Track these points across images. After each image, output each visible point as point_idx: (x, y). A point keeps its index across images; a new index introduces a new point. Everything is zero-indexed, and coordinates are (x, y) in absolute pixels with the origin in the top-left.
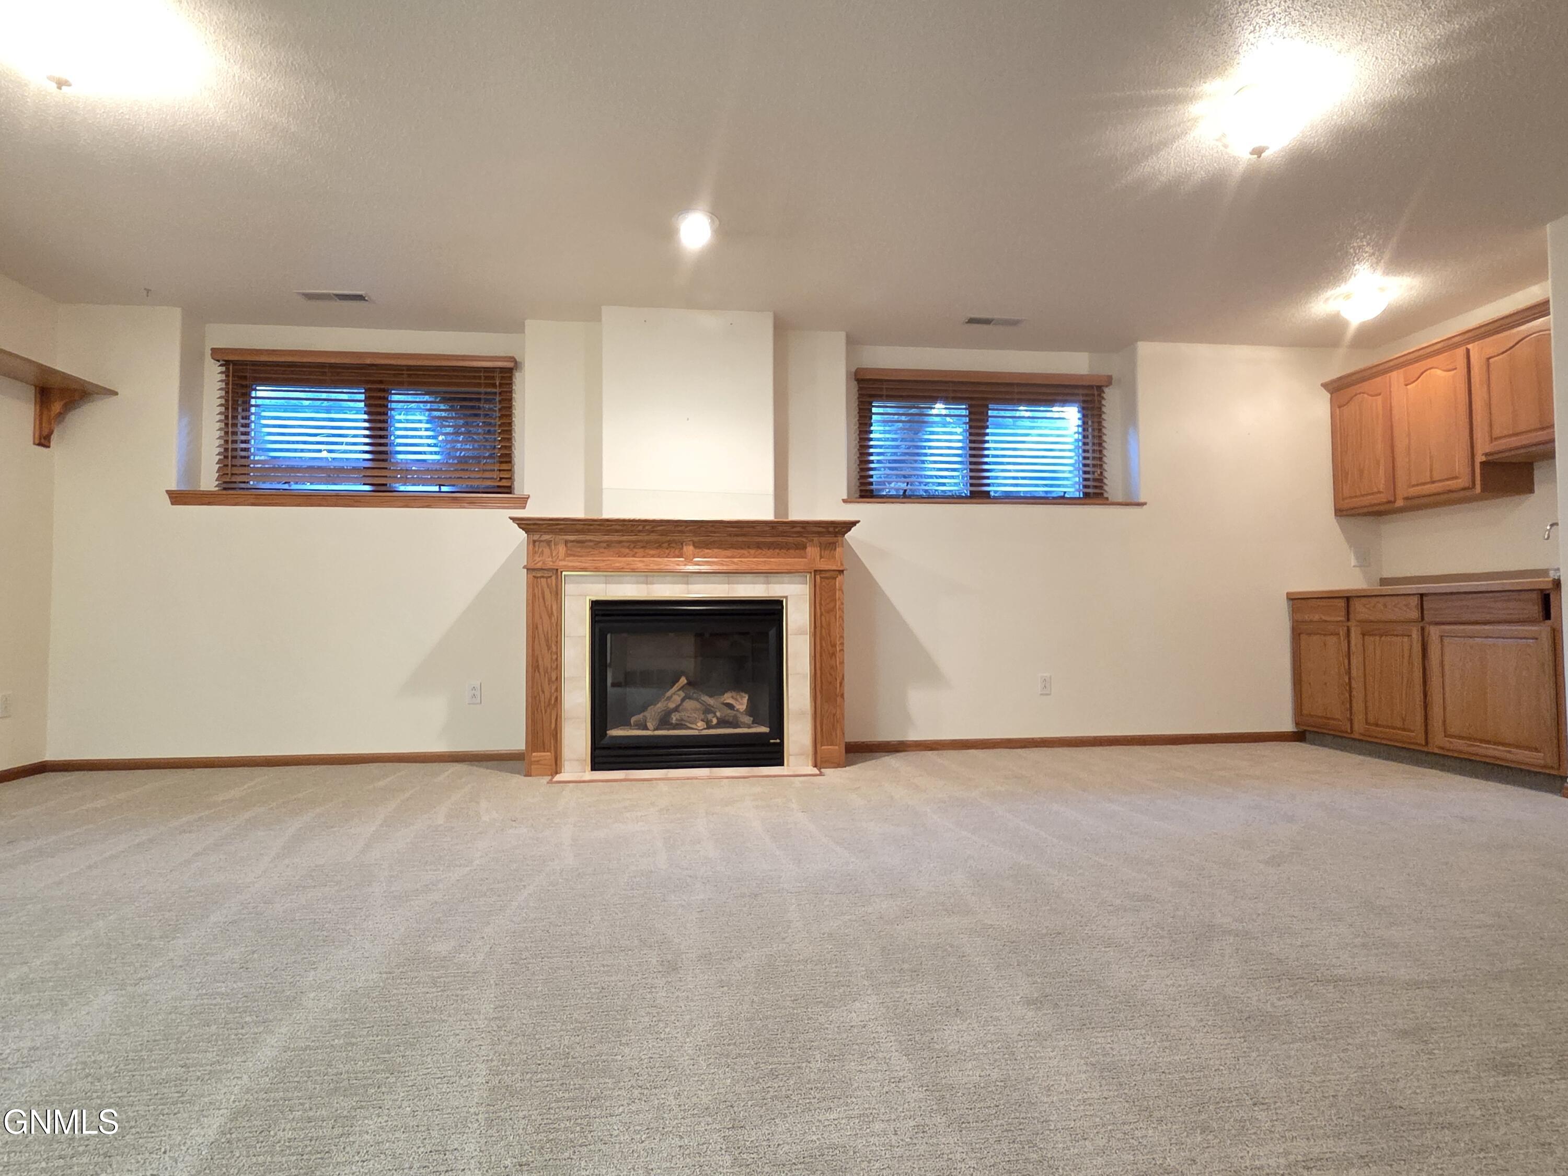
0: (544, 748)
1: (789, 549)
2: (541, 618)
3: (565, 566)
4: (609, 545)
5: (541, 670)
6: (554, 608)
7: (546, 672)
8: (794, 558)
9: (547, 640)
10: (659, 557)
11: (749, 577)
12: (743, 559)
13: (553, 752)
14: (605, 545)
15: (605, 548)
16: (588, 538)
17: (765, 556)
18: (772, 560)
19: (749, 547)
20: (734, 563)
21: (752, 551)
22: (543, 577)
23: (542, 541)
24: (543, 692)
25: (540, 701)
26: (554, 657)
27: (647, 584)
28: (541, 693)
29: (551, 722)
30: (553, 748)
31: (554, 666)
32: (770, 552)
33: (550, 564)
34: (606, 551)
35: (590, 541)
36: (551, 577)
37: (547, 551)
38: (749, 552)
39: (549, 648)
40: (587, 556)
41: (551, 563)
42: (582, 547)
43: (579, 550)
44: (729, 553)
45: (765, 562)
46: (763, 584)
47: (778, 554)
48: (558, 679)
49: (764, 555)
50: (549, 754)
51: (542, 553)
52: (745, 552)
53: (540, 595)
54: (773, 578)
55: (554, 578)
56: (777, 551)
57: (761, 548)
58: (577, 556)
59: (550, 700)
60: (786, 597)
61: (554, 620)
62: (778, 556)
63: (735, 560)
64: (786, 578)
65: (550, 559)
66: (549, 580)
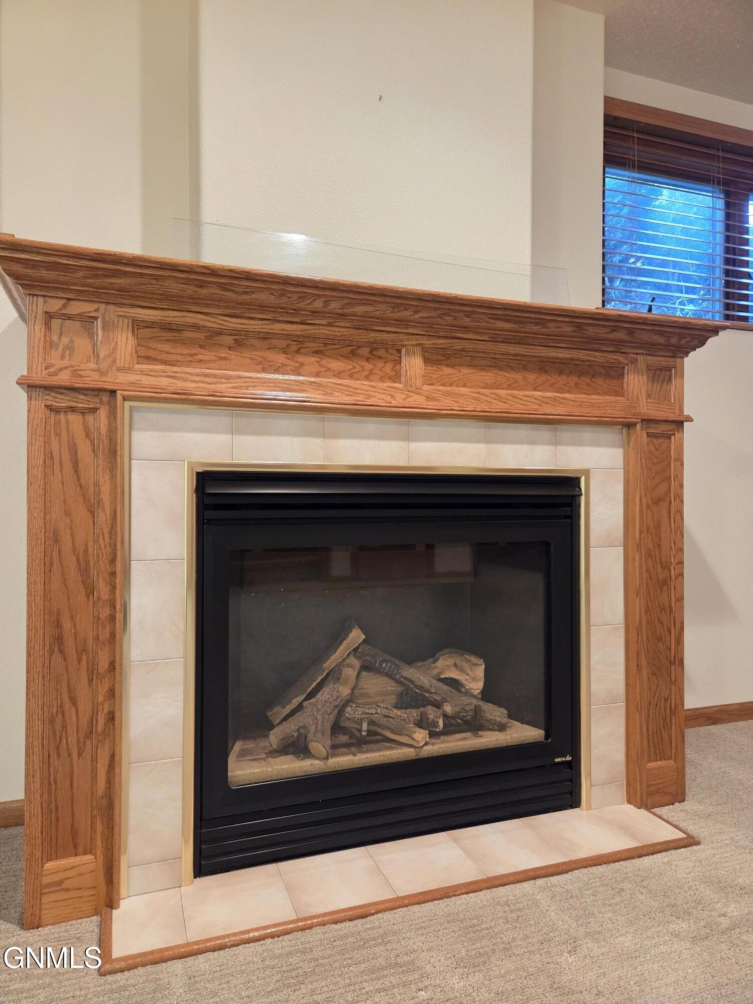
0: (75, 847)
1: (594, 376)
2: (68, 513)
3: (132, 384)
4: (240, 341)
5: (70, 646)
6: (106, 489)
7: (82, 650)
8: (604, 394)
9: (84, 571)
10: (351, 376)
11: (523, 431)
12: (515, 392)
13: (99, 851)
14: (229, 340)
15: (230, 348)
16: (192, 318)
17: (552, 387)
18: (567, 395)
19: (525, 368)
20: (499, 398)
21: (531, 377)
22: (73, 409)
23: (70, 318)
24: (73, 701)
25: (64, 727)
26: (105, 613)
27: (324, 436)
28: (67, 705)
29: (94, 777)
30: (99, 843)
31: (105, 635)
32: (562, 380)
33: (92, 379)
34: (232, 355)
35: (196, 327)
36: (94, 410)
37: (82, 343)
38: (524, 379)
39: (90, 590)
40: (190, 363)
41: (96, 376)
42: (175, 341)
43: (166, 347)
44: (489, 376)
45: (554, 399)
46: (548, 444)
47: (577, 385)
48: (115, 668)
49: (552, 385)
50: (88, 858)
51: (70, 348)
52: (517, 376)
53: (66, 458)
54: (565, 433)
55: (103, 413)
56: (574, 379)
57: (546, 372)
58: (165, 363)
59: (92, 721)
60: (587, 472)
61: (103, 517)
62: (577, 388)
63: (503, 392)
64: (587, 433)
65: (92, 365)
66: (90, 418)
